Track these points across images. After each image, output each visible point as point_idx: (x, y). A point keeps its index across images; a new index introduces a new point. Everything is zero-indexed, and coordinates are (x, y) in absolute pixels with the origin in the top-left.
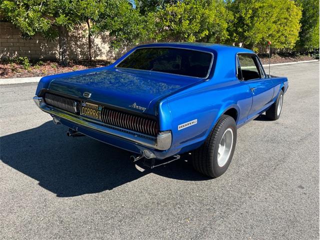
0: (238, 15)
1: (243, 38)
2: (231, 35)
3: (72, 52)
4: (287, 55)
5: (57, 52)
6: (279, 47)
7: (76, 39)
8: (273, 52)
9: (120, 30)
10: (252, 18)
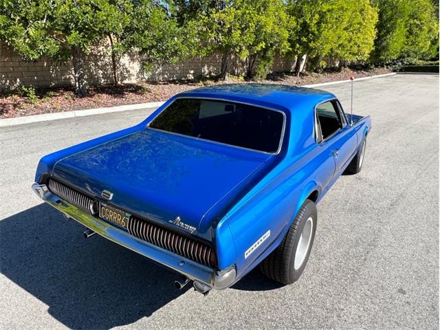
0: (301, 21)
1: (307, 49)
2: (293, 46)
3: (91, 76)
4: (359, 68)
5: (72, 77)
6: (350, 59)
7: (96, 58)
8: (343, 64)
9: (153, 47)
10: (318, 24)
